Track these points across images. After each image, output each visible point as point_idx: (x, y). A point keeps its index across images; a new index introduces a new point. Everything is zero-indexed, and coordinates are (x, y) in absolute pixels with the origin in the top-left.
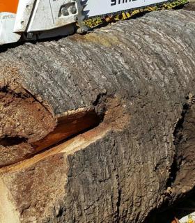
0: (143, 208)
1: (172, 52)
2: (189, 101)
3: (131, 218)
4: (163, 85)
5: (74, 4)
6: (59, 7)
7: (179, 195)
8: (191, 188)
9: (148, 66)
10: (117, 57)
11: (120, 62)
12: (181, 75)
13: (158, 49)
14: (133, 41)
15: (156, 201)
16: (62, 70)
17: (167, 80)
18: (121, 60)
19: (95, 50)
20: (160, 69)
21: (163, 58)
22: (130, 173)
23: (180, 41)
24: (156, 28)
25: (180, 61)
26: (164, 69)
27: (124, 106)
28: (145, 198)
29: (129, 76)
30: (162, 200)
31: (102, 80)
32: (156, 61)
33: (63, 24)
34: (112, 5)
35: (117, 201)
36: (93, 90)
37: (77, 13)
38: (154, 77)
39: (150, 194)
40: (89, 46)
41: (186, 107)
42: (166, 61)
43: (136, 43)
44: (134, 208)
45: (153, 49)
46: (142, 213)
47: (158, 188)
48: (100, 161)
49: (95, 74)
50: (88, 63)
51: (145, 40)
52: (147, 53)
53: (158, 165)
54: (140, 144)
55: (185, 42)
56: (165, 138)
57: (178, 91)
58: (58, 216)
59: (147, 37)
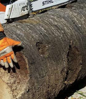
0: (57, 90)
1: (62, 24)
2: (71, 44)
3: (53, 94)
4: (60, 38)
5: (27, 6)
6: (22, 8)
7: (69, 85)
8: (74, 82)
9: (53, 30)
10: (41, 28)
11: (42, 30)
12: (67, 33)
13: (56, 23)
14: (45, 21)
15: (62, 87)
16: (21, 34)
17: (62, 36)
18: (42, 28)
19: (31, 25)
20: (58, 31)
21: (59, 27)
22: (52, 74)
23: (64, 20)
24: (53, 16)
25: (66, 28)
26: (60, 31)
27: (47, 47)
28: (58, 85)
29: (47, 35)
30: (63, 87)
31: (37, 37)
32: (56, 28)
33: (23, 15)
34: (43, 5)
35: (48, 86)
36: (34, 41)
37: (29, 10)
38: (56, 35)
39: (60, 84)
40: (29, 24)
41: (70, 46)
42: (60, 28)
43: (47, 22)
44: (54, 90)
45: (54, 24)
46: (56, 92)
47: (62, 81)
48: (41, 69)
49: (33, 35)
50: (30, 31)
51: (50, 21)
52: (52, 25)
53: (62, 71)
54: (55, 62)
55: (66, 20)
56: (64, 59)
57: (66, 40)
58: (27, 92)
59: (50, 19)
